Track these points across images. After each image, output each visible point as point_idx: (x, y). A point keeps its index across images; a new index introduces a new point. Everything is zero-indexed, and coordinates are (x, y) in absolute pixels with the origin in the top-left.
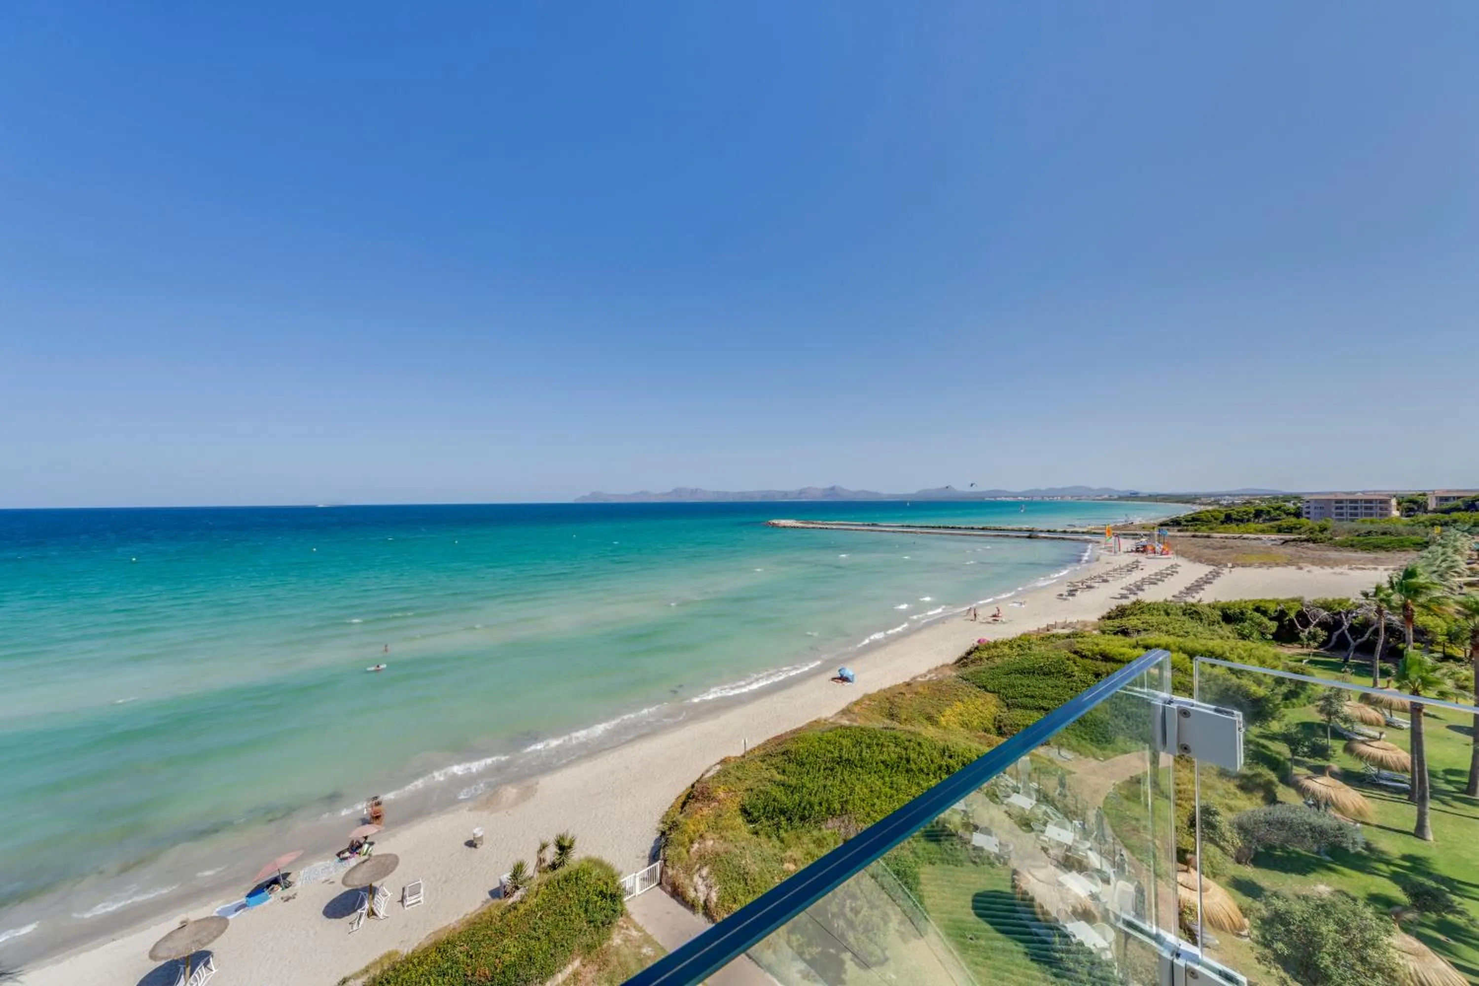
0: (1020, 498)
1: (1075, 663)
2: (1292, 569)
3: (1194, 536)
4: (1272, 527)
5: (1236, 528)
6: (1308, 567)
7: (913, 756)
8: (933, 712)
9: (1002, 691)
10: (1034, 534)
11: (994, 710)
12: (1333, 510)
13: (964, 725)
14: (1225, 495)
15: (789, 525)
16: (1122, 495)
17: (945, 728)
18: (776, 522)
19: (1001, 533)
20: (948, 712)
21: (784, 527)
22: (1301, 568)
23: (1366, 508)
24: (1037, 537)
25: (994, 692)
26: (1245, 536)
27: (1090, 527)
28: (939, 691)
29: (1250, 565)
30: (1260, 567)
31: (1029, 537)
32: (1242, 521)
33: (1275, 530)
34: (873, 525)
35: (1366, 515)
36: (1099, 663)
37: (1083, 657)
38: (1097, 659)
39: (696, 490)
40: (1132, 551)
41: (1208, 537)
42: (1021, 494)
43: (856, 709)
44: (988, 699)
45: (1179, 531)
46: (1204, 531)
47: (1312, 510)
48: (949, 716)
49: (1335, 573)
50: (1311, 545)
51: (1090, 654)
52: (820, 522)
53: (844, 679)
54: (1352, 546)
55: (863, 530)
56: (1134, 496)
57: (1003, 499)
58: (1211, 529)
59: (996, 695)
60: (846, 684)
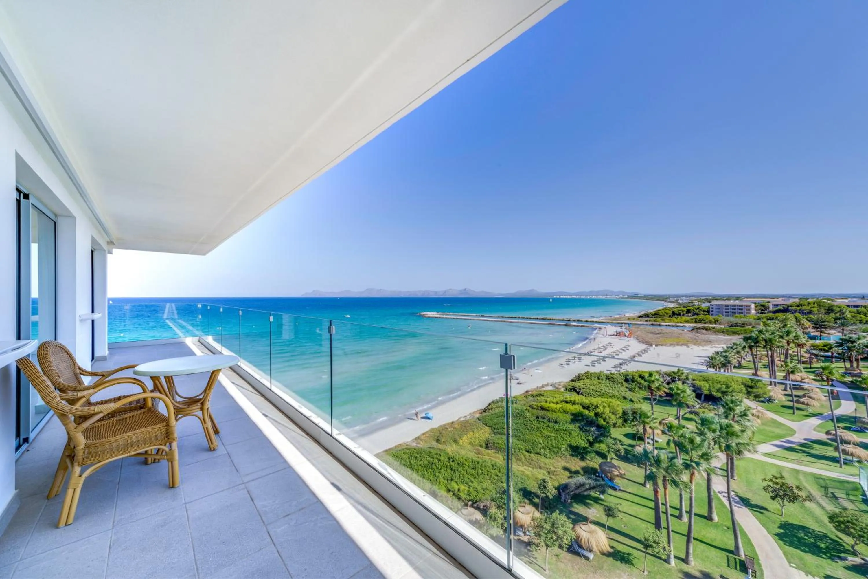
0: (573, 296)
1: (529, 411)
2: (684, 347)
3: (653, 325)
4: (692, 319)
5: (675, 320)
6: (692, 346)
7: (436, 461)
8: (457, 438)
9: (494, 426)
10: (569, 323)
11: (487, 435)
12: (724, 310)
13: (471, 444)
14: (683, 296)
15: (431, 316)
16: (630, 295)
17: (461, 446)
18: (425, 313)
19: (552, 322)
20: (465, 438)
21: (429, 317)
22: (688, 347)
23: (740, 309)
24: (570, 325)
25: (490, 426)
26: (678, 324)
27: (601, 318)
28: (465, 426)
29: (665, 345)
30: (670, 346)
31: (566, 325)
32: (679, 314)
33: (693, 321)
34: (482, 316)
35: (740, 313)
36: (539, 411)
37: (533, 408)
38: (538, 409)
39: (381, 290)
40: (614, 335)
41: (659, 325)
42: (574, 294)
43: (422, 437)
44: (486, 430)
45: (646, 321)
46: (659, 321)
47: (714, 310)
48: (464, 440)
49: (703, 350)
50: (704, 331)
51: (536, 407)
52: (451, 313)
53: (428, 418)
54: (723, 332)
55: (474, 320)
56: (635, 296)
57: (564, 297)
58: (663, 320)
59: (490, 428)
60: (428, 421)
